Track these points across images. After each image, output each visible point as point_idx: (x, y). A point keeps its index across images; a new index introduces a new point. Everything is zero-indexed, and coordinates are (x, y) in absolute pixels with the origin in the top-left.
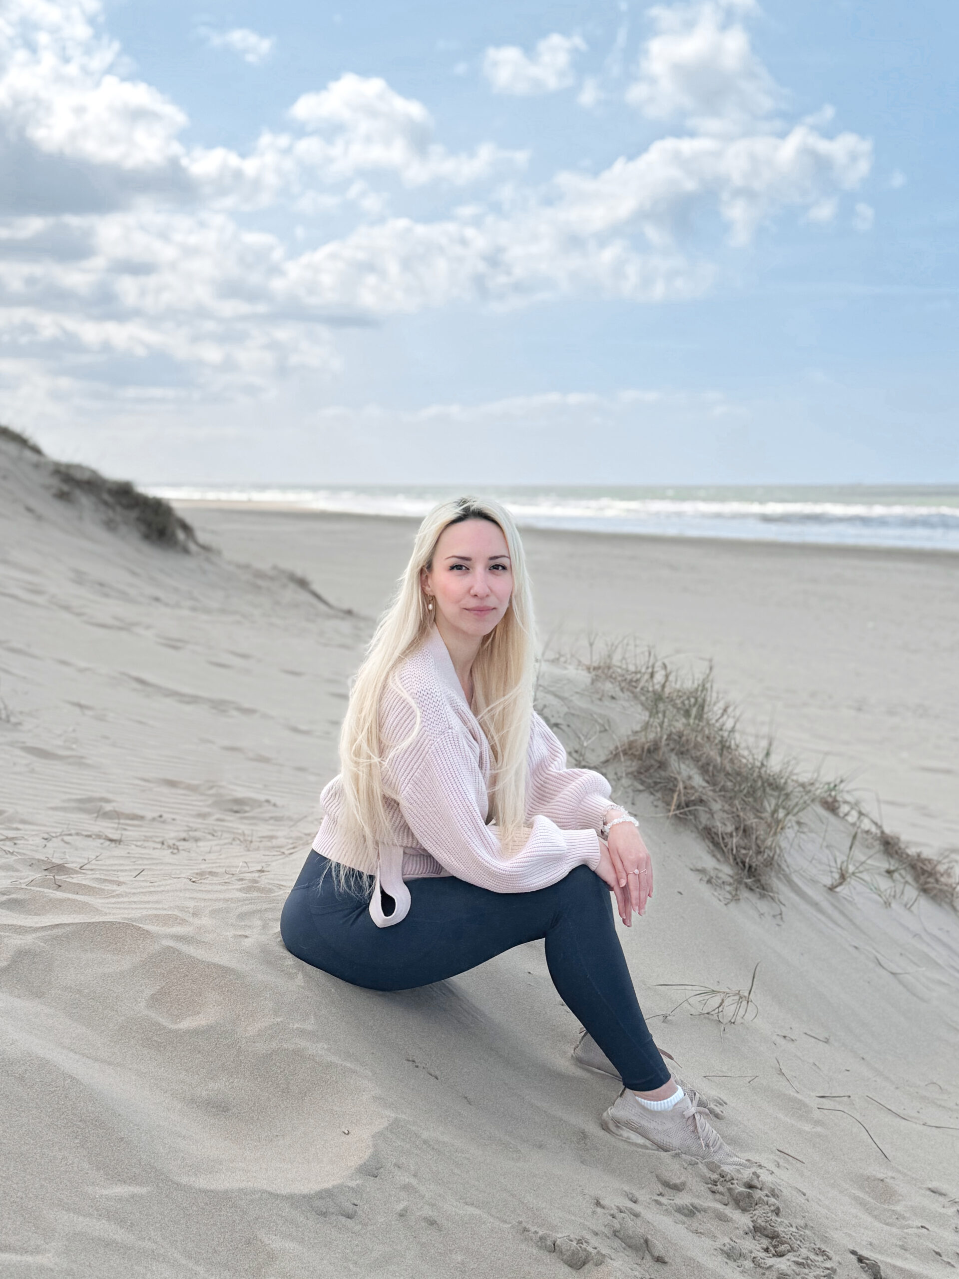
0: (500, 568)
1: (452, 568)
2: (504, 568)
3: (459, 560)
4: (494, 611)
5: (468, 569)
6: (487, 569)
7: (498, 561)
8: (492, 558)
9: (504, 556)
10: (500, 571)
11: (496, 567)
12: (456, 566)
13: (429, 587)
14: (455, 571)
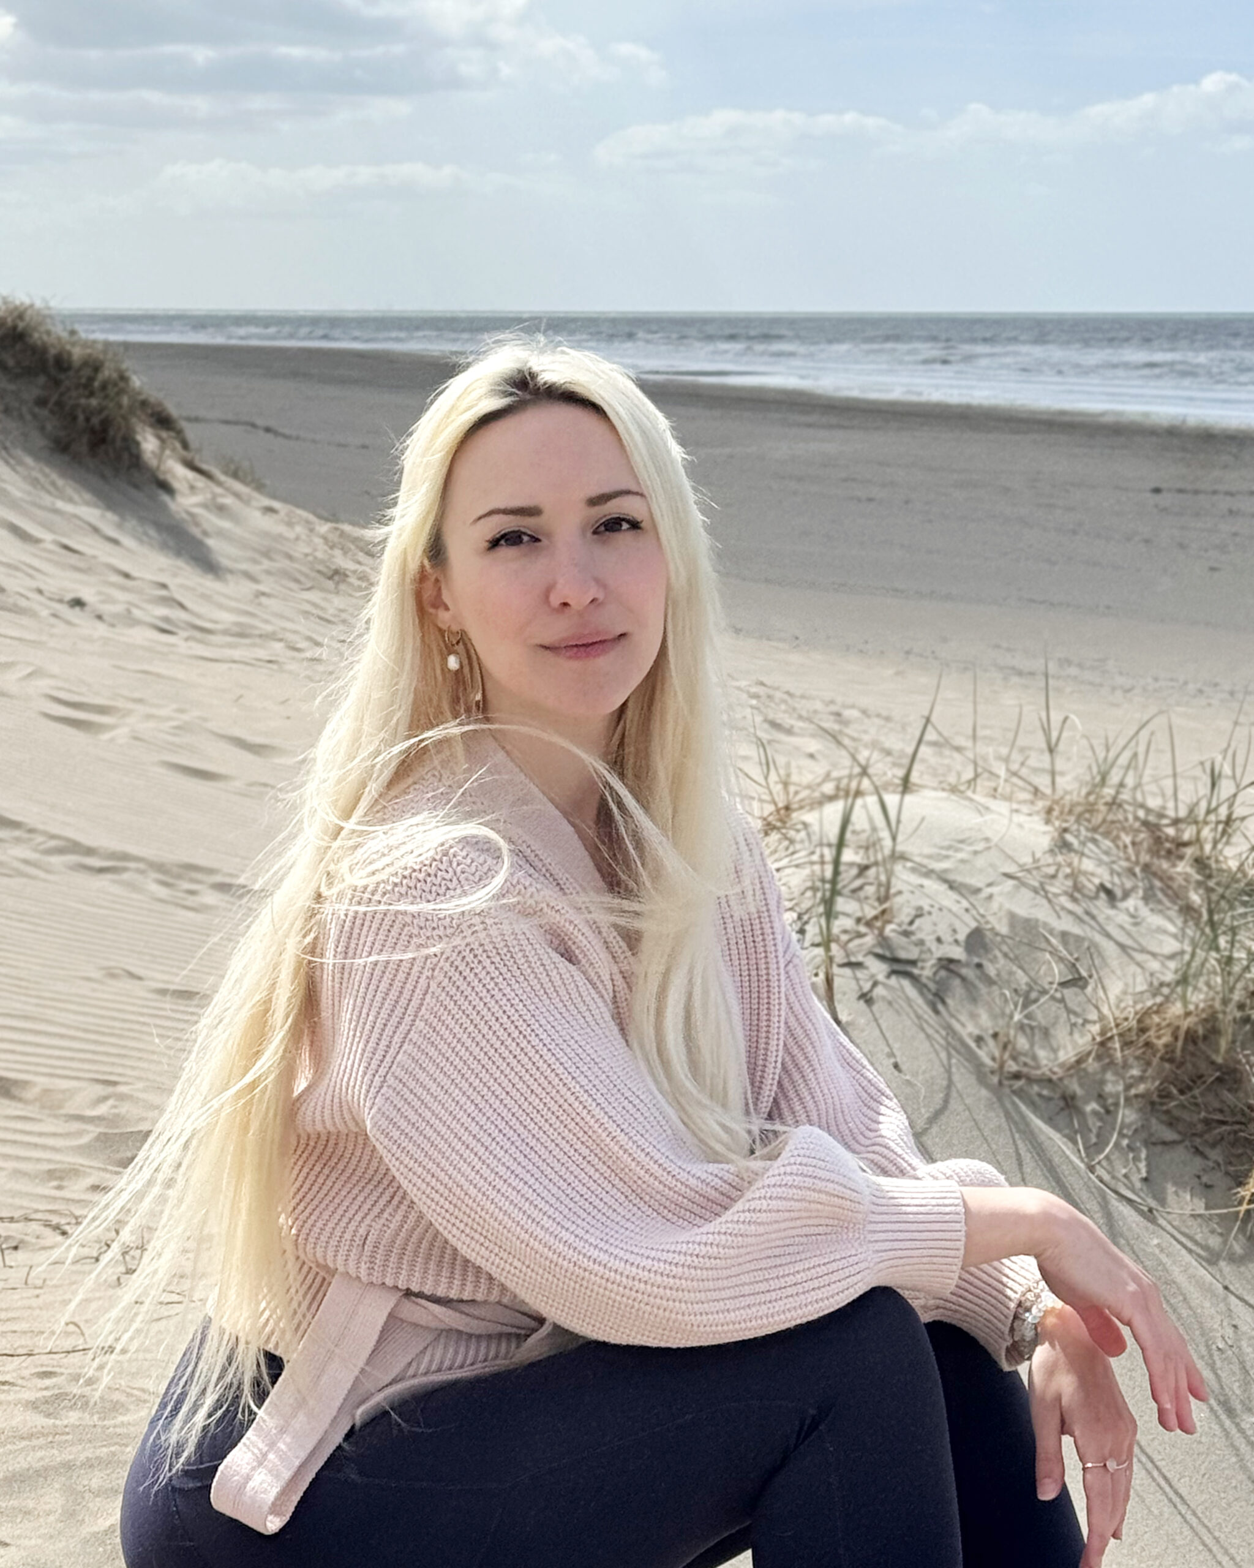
0: (625, 526)
1: (494, 543)
2: (635, 525)
3: (511, 517)
4: (623, 642)
5: (537, 540)
6: (589, 534)
7: (613, 508)
8: (595, 501)
9: (628, 492)
10: (624, 538)
11: (613, 525)
12: (503, 536)
13: (447, 609)
14: (505, 552)
